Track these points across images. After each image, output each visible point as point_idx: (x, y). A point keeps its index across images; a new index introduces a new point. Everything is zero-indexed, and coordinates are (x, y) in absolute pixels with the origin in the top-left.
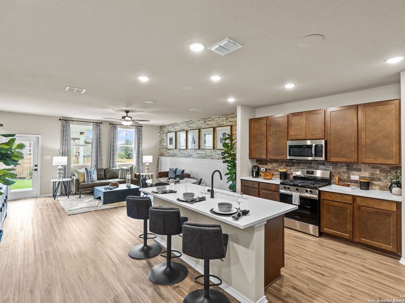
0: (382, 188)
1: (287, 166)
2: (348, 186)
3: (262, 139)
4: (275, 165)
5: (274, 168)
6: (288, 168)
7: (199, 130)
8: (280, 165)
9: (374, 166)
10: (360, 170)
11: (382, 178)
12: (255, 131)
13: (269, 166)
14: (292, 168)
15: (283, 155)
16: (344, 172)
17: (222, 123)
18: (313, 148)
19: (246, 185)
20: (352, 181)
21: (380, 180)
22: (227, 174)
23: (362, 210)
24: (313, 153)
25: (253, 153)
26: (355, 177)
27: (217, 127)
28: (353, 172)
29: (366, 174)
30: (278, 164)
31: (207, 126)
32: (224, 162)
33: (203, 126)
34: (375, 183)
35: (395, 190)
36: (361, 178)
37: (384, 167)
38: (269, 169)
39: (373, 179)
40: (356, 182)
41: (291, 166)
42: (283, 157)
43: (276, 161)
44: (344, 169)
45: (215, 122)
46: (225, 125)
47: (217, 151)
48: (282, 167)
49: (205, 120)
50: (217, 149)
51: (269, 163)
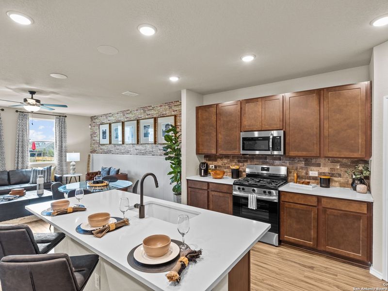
0: (343, 185)
1: (239, 162)
2: (308, 183)
3: (211, 131)
4: (225, 161)
5: (225, 165)
6: (241, 164)
7: (138, 121)
8: (231, 161)
9: (334, 160)
10: (319, 165)
11: (342, 173)
12: (203, 122)
13: (219, 163)
14: (245, 164)
15: (235, 149)
16: (302, 168)
17: (164, 113)
18: (271, 140)
19: (193, 186)
20: (310, 178)
21: (340, 175)
22: (170, 173)
23: (328, 213)
24: (271, 146)
25: (201, 147)
26: (313, 173)
27: (159, 117)
28: (312, 168)
29: (326, 170)
30: (229, 160)
31: (147, 117)
32: (166, 159)
33: (143, 116)
34: (336, 179)
35: (360, 187)
36: (320, 174)
37: (345, 161)
38: (219, 166)
39: (332, 175)
40: (315, 178)
41: (244, 161)
42: (236, 152)
43: (227, 157)
44: (302, 164)
45: (157, 112)
46: (168, 114)
47: (159, 145)
48: (234, 164)
49: (144, 109)
50: (158, 144)
51: (219, 159)
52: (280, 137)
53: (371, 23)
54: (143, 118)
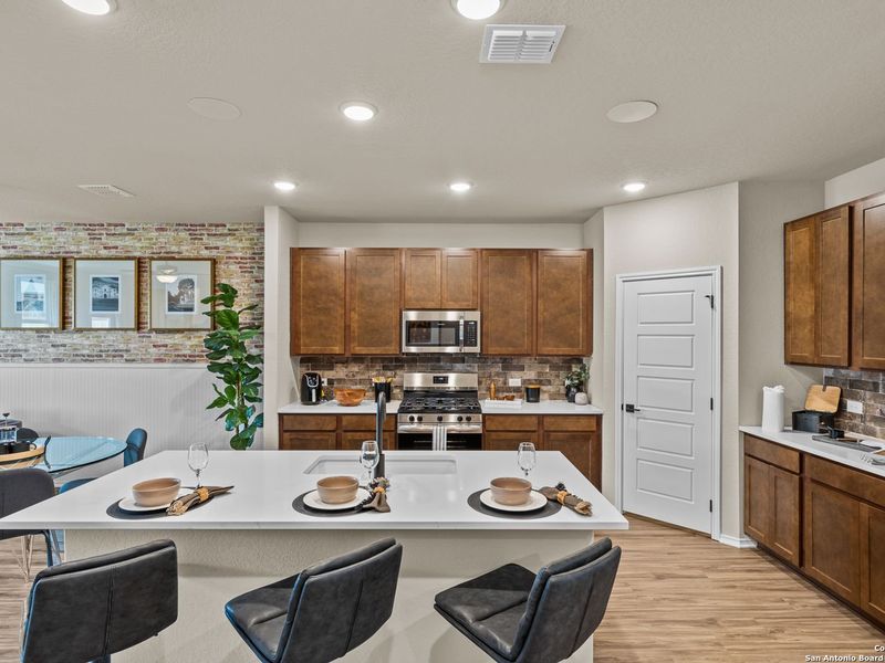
0: (553, 397)
1: (385, 368)
2: (512, 398)
3: (331, 305)
4: (355, 368)
5: (354, 376)
6: (389, 373)
7: (64, 260)
8: (368, 368)
9: (543, 359)
10: (522, 368)
11: (552, 378)
12: (311, 284)
13: (340, 372)
14: (398, 372)
15: (388, 343)
16: (498, 374)
17: (174, 249)
18: (462, 328)
20: (510, 389)
21: (549, 383)
22: (218, 403)
23: (552, 438)
24: (461, 338)
25: (303, 340)
26: (515, 381)
27: (152, 259)
28: (513, 373)
29: (531, 375)
30: (362, 366)
31: (104, 253)
32: (211, 368)
33: (85, 249)
34: (544, 388)
35: (580, 397)
36: (524, 382)
37: (556, 360)
38: (340, 380)
39: (540, 382)
40: (517, 390)
41: (397, 368)
42: (392, 350)
43: (358, 359)
44: (498, 368)
45: (145, 243)
46: (185, 254)
47: (153, 335)
48: (374, 373)
49: (93, 229)
50: (151, 330)
51: (340, 365)
52: (476, 322)
53: (622, 186)
54: (84, 254)
